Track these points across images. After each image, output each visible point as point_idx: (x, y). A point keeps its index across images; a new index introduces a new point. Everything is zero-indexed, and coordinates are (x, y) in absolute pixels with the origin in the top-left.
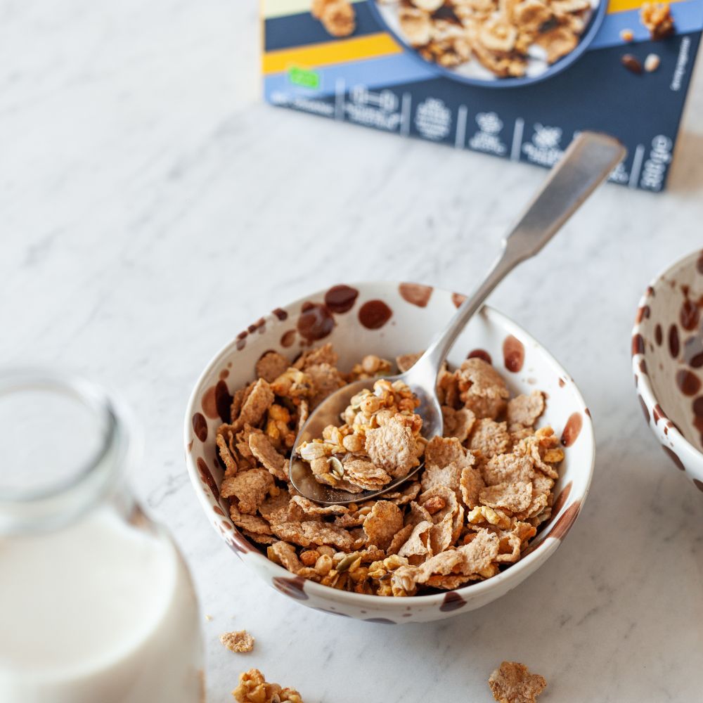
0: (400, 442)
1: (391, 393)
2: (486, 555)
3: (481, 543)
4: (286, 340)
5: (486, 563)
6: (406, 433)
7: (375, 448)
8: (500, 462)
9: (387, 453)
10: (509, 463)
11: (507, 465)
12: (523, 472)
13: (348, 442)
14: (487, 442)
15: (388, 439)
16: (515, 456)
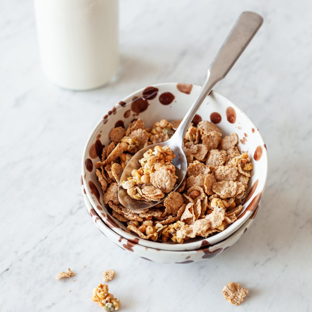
0: (166, 178)
1: (162, 153)
2: (220, 219)
3: (217, 213)
4: (126, 115)
5: (220, 223)
6: (168, 173)
7: (155, 181)
8: (222, 170)
9: (160, 183)
10: (227, 170)
11: (225, 171)
12: (233, 174)
13: (143, 179)
14: (215, 161)
15: (160, 177)
16: (229, 167)
